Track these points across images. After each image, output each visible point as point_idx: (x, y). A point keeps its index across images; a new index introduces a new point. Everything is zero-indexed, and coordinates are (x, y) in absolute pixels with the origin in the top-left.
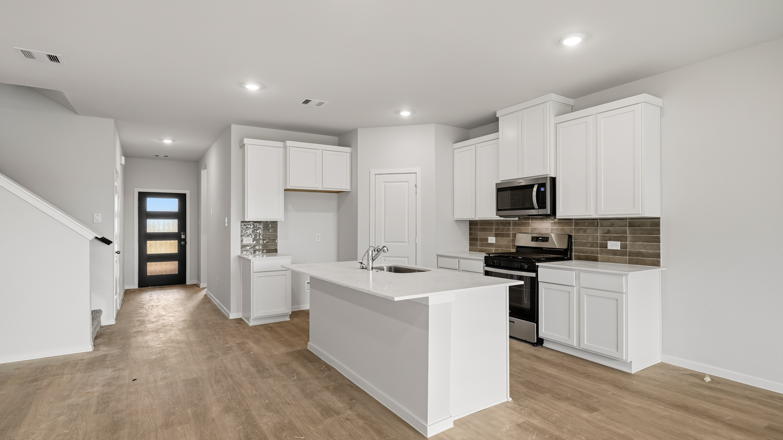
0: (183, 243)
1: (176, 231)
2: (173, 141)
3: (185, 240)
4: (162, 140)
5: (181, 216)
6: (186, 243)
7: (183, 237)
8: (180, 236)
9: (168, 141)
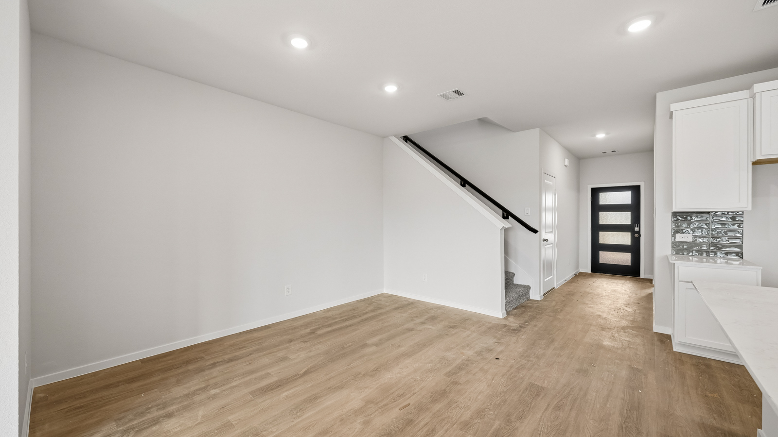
0: (636, 235)
1: (629, 223)
2: (607, 134)
3: (639, 232)
4: (594, 135)
5: (635, 208)
6: (640, 236)
7: (637, 229)
8: (633, 228)
9: (601, 136)
